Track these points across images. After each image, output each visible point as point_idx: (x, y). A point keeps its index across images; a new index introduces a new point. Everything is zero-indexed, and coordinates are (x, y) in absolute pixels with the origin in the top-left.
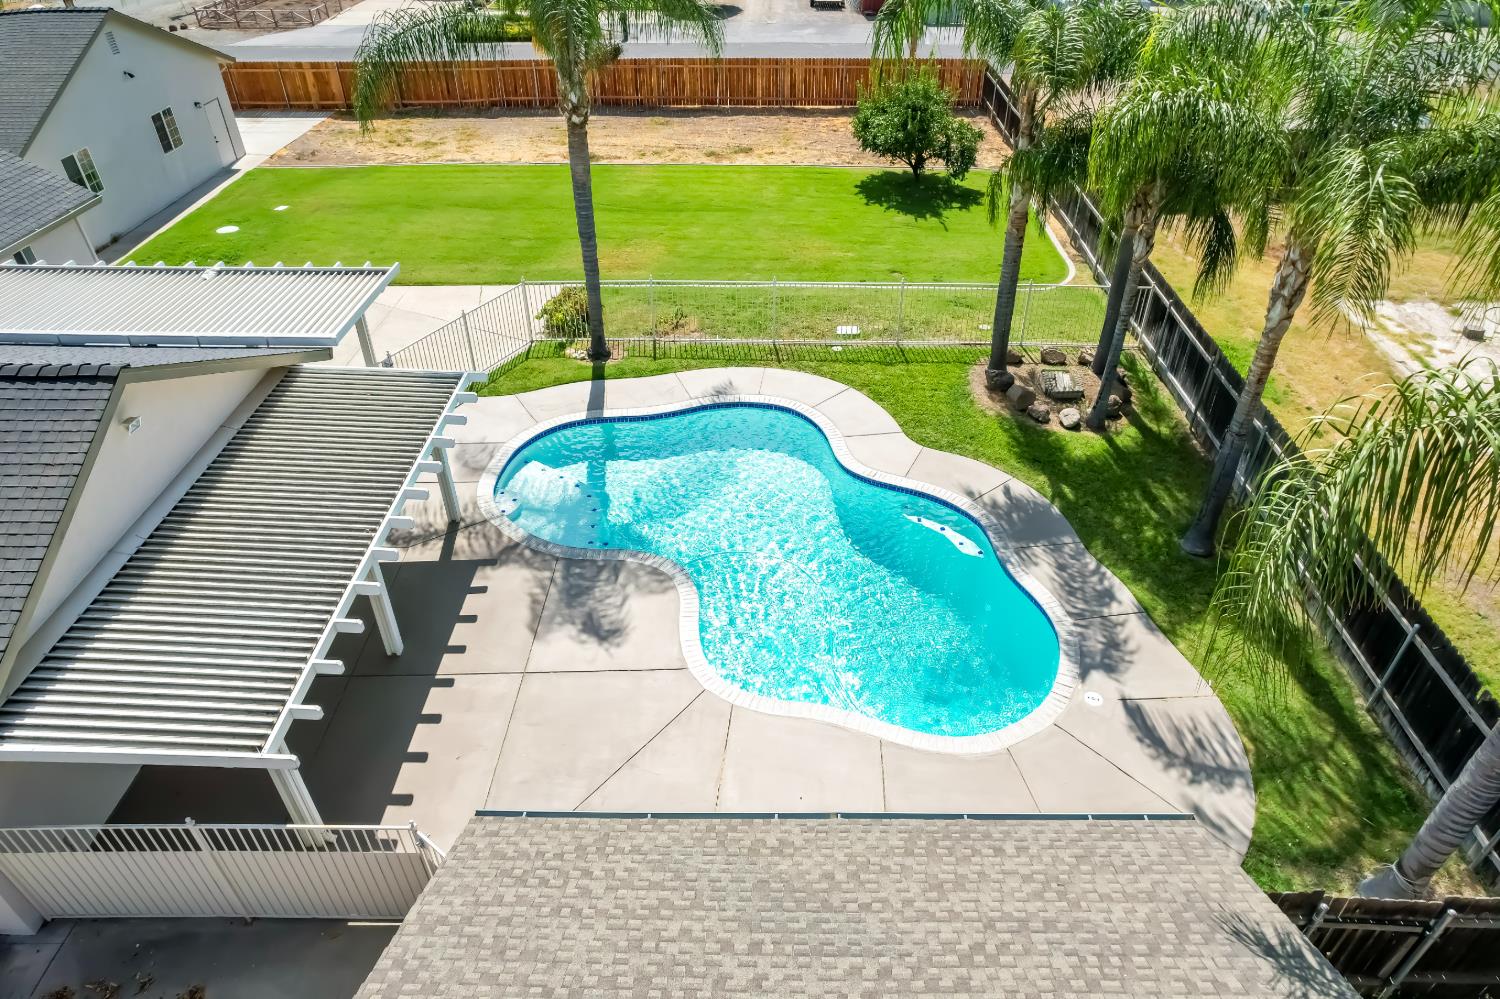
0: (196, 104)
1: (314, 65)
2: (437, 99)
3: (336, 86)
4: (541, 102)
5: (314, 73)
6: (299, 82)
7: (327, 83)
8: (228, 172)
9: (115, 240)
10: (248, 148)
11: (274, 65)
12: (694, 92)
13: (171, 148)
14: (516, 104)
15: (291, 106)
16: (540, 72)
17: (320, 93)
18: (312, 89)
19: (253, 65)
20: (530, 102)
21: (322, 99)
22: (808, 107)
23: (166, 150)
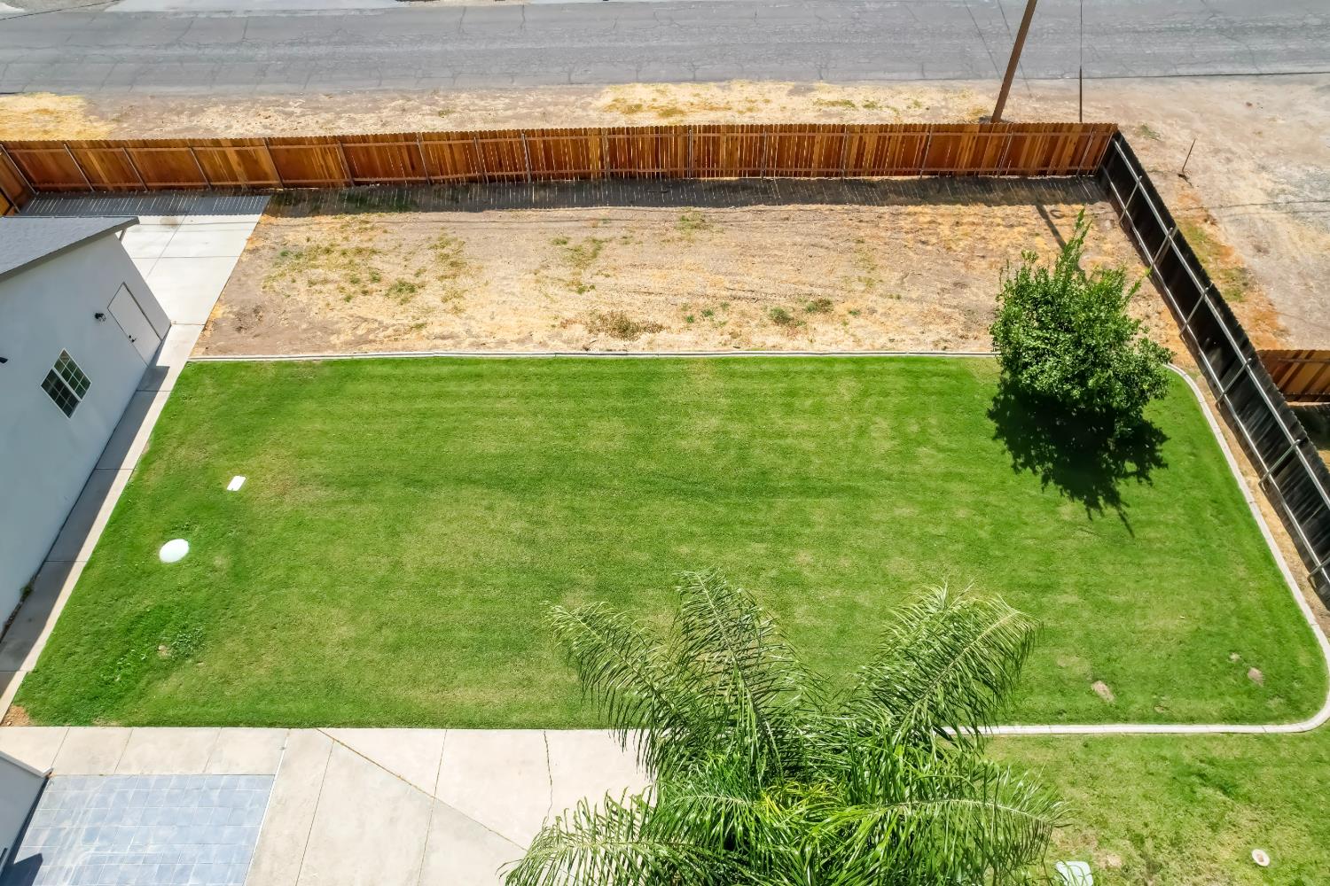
0: (98, 316)
1: (236, 143)
2: (400, 176)
3: (266, 163)
4: (534, 178)
5: (237, 152)
6: (218, 160)
7: (256, 162)
8: (155, 374)
9: (27, 592)
10: (171, 313)
11: (184, 143)
12: (730, 162)
13: (74, 402)
14: (501, 179)
15: (213, 187)
16: (532, 145)
17: (247, 171)
18: (238, 169)
19: (156, 143)
20: (519, 178)
21: (250, 179)
22: (876, 178)
23: (69, 411)
